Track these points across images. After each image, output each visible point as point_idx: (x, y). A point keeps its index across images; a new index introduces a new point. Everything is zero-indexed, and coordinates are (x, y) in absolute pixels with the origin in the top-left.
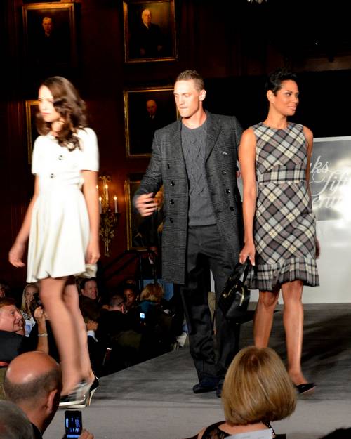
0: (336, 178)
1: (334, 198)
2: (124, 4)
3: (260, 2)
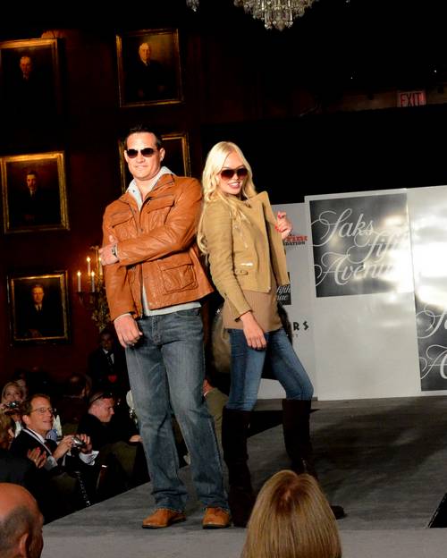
0: (383, 240)
1: (383, 265)
2: (117, 37)
3: (281, 28)
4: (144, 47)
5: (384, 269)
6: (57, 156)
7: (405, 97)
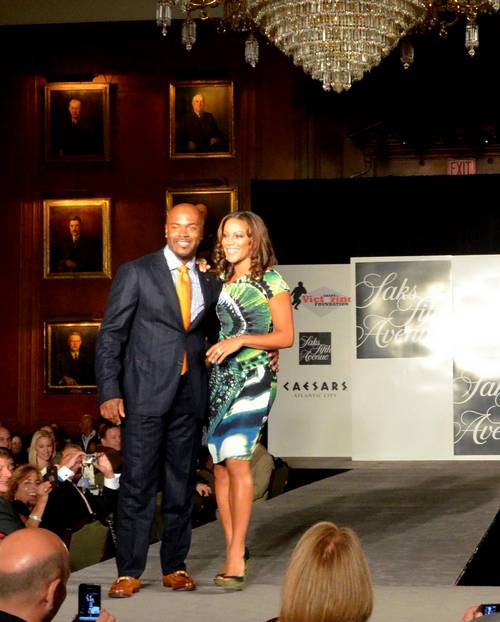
0: (425, 305)
1: (423, 331)
2: (171, 86)
3: (339, 91)
4: (197, 99)
5: (425, 333)
6: (103, 203)
7: (455, 165)
